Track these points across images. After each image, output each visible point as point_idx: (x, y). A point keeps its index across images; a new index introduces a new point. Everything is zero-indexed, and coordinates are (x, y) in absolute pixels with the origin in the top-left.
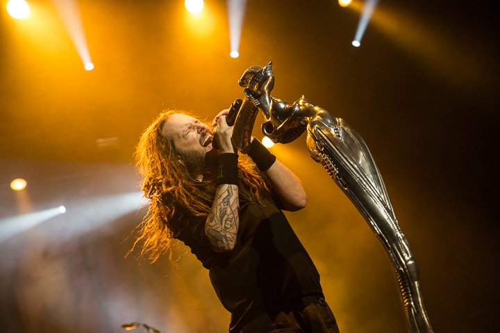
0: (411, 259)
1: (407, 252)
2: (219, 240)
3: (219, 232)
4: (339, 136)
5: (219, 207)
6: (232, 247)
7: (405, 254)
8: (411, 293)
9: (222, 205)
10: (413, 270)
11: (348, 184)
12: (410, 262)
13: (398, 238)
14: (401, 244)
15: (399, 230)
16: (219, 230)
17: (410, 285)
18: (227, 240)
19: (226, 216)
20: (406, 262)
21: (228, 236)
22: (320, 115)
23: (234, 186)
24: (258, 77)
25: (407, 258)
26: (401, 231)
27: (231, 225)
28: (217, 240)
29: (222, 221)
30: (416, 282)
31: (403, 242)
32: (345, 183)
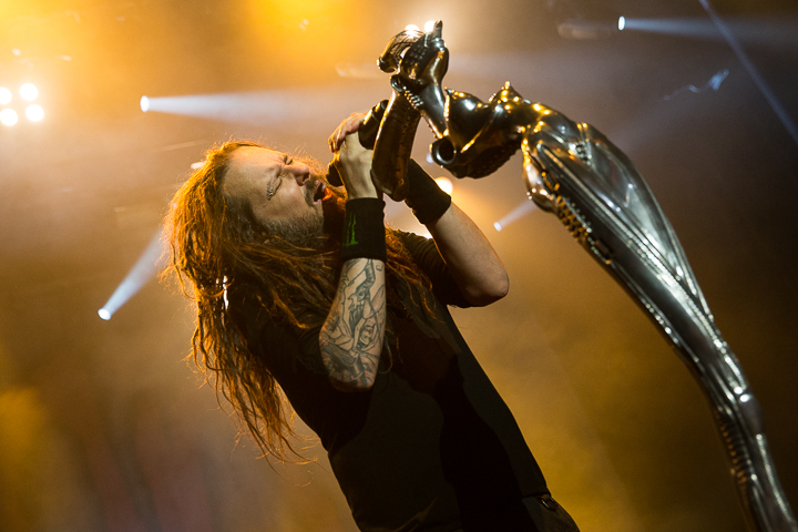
0: (745, 392)
1: (736, 379)
2: (346, 368)
3: (347, 352)
4: (586, 159)
5: (348, 303)
6: (370, 383)
7: (733, 384)
8: (752, 458)
9: (355, 298)
10: (752, 413)
11: (611, 251)
12: (745, 398)
13: (717, 352)
14: (725, 364)
15: (719, 337)
16: (347, 347)
17: (747, 443)
18: (362, 369)
19: (362, 322)
20: (737, 397)
21: (365, 360)
22: (545, 119)
23: (378, 263)
24: (416, 52)
25: (738, 390)
26: (722, 338)
27: (371, 340)
28: (340, 367)
29: (353, 330)
30: (759, 437)
31: (728, 360)
32: (606, 250)
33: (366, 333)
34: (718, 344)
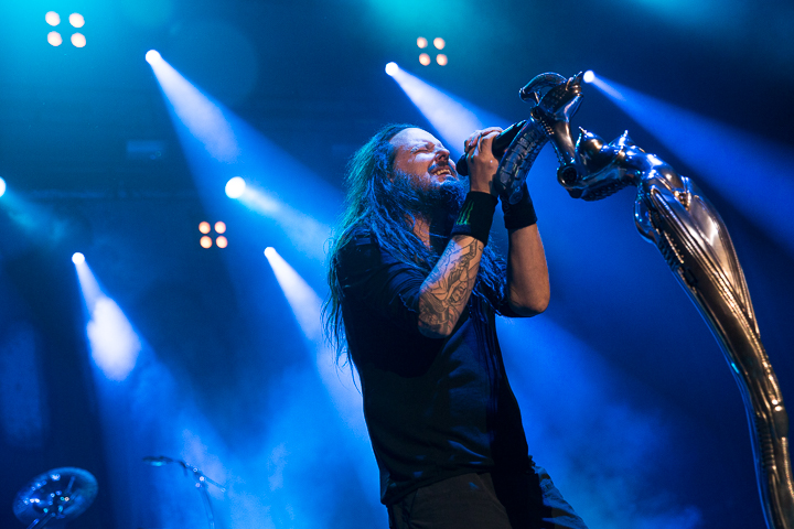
0: (779, 404)
1: (775, 394)
2: (436, 314)
3: (441, 301)
4: (685, 206)
5: (450, 266)
6: (449, 331)
7: (772, 396)
8: (775, 453)
9: (457, 263)
10: (783, 420)
12: (778, 409)
13: (764, 370)
14: (768, 380)
15: (767, 360)
16: (441, 298)
17: (774, 442)
18: (447, 318)
19: (458, 282)
20: (773, 406)
21: (451, 312)
22: (656, 168)
23: (480, 243)
25: (775, 402)
26: (769, 361)
27: (460, 299)
28: (432, 311)
29: (449, 287)
30: (784, 439)
31: (771, 378)
33: (458, 292)
34: (766, 365)
